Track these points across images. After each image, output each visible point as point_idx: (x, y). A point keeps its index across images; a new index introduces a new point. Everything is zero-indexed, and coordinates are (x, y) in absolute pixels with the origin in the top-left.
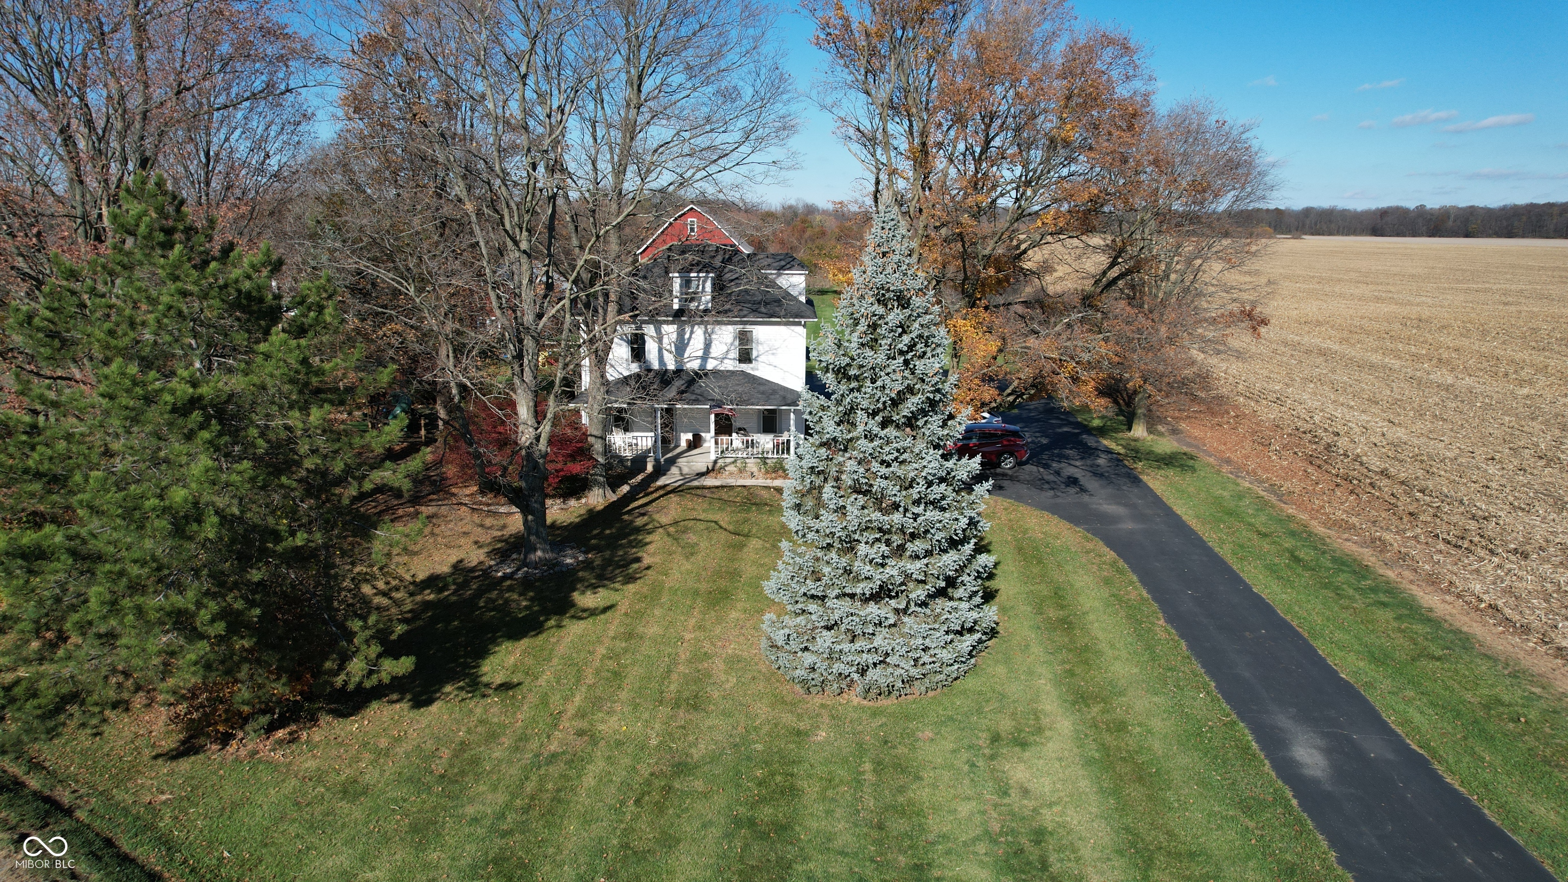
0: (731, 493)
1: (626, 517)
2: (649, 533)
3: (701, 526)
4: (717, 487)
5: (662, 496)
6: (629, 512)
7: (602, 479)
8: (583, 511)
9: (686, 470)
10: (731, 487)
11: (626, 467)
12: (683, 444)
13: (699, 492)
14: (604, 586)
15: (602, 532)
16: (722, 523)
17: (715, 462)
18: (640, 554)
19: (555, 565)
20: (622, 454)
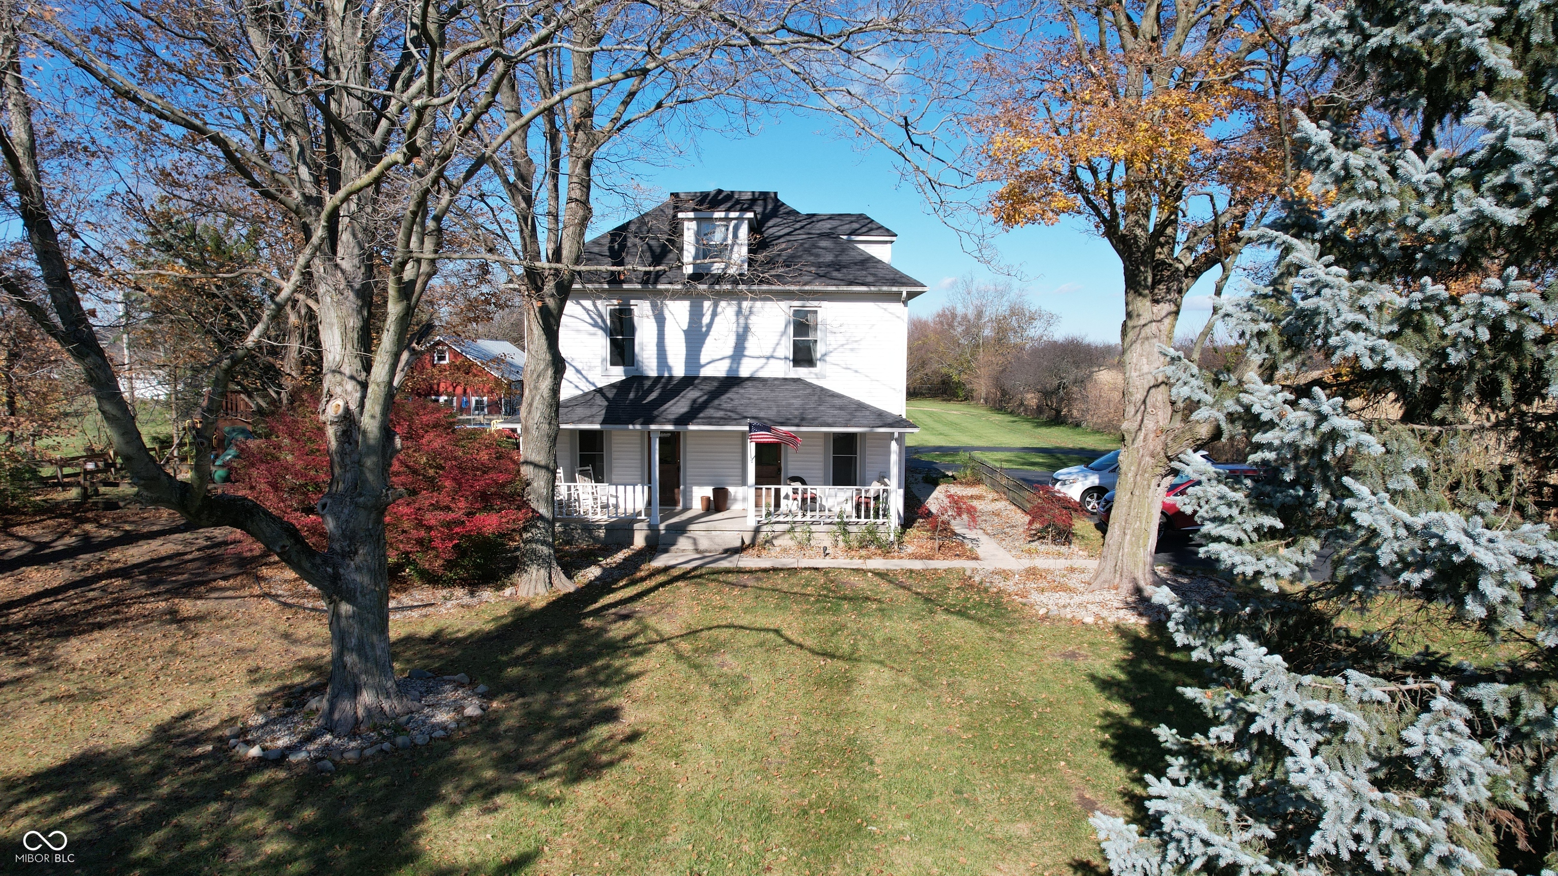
0: (794, 580)
1: (589, 622)
2: (639, 654)
3: (747, 639)
4: (765, 570)
5: (663, 585)
6: (597, 613)
7: (545, 550)
8: (504, 610)
9: (704, 544)
10: (793, 571)
11: (596, 539)
12: (697, 506)
13: (731, 578)
14: (517, 788)
15: (534, 651)
16: (788, 634)
17: (757, 530)
18: (615, 702)
19: (399, 729)
20: (590, 516)
